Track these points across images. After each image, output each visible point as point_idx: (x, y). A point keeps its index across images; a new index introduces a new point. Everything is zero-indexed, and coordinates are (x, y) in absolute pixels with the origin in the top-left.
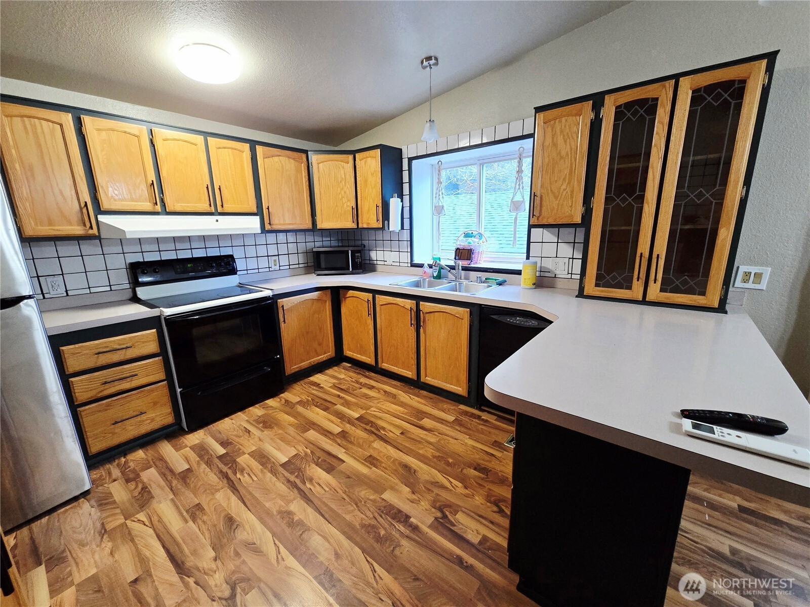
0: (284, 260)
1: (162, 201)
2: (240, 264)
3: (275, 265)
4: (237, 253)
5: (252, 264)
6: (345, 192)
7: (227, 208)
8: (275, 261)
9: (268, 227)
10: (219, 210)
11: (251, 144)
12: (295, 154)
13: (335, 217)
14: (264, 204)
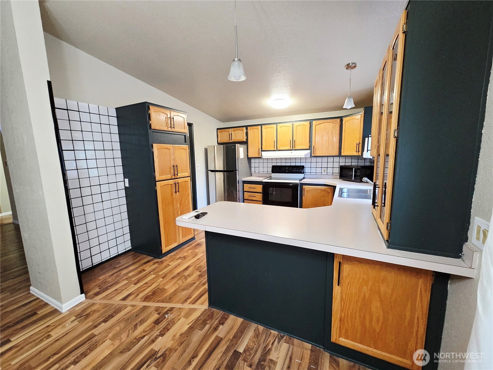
0: (330, 170)
1: (277, 147)
2: (307, 170)
3: (325, 172)
6: (356, 136)
7: (297, 148)
8: (325, 170)
9: (313, 155)
10: (294, 148)
11: (311, 121)
12: (333, 120)
13: (350, 149)
14: (313, 145)
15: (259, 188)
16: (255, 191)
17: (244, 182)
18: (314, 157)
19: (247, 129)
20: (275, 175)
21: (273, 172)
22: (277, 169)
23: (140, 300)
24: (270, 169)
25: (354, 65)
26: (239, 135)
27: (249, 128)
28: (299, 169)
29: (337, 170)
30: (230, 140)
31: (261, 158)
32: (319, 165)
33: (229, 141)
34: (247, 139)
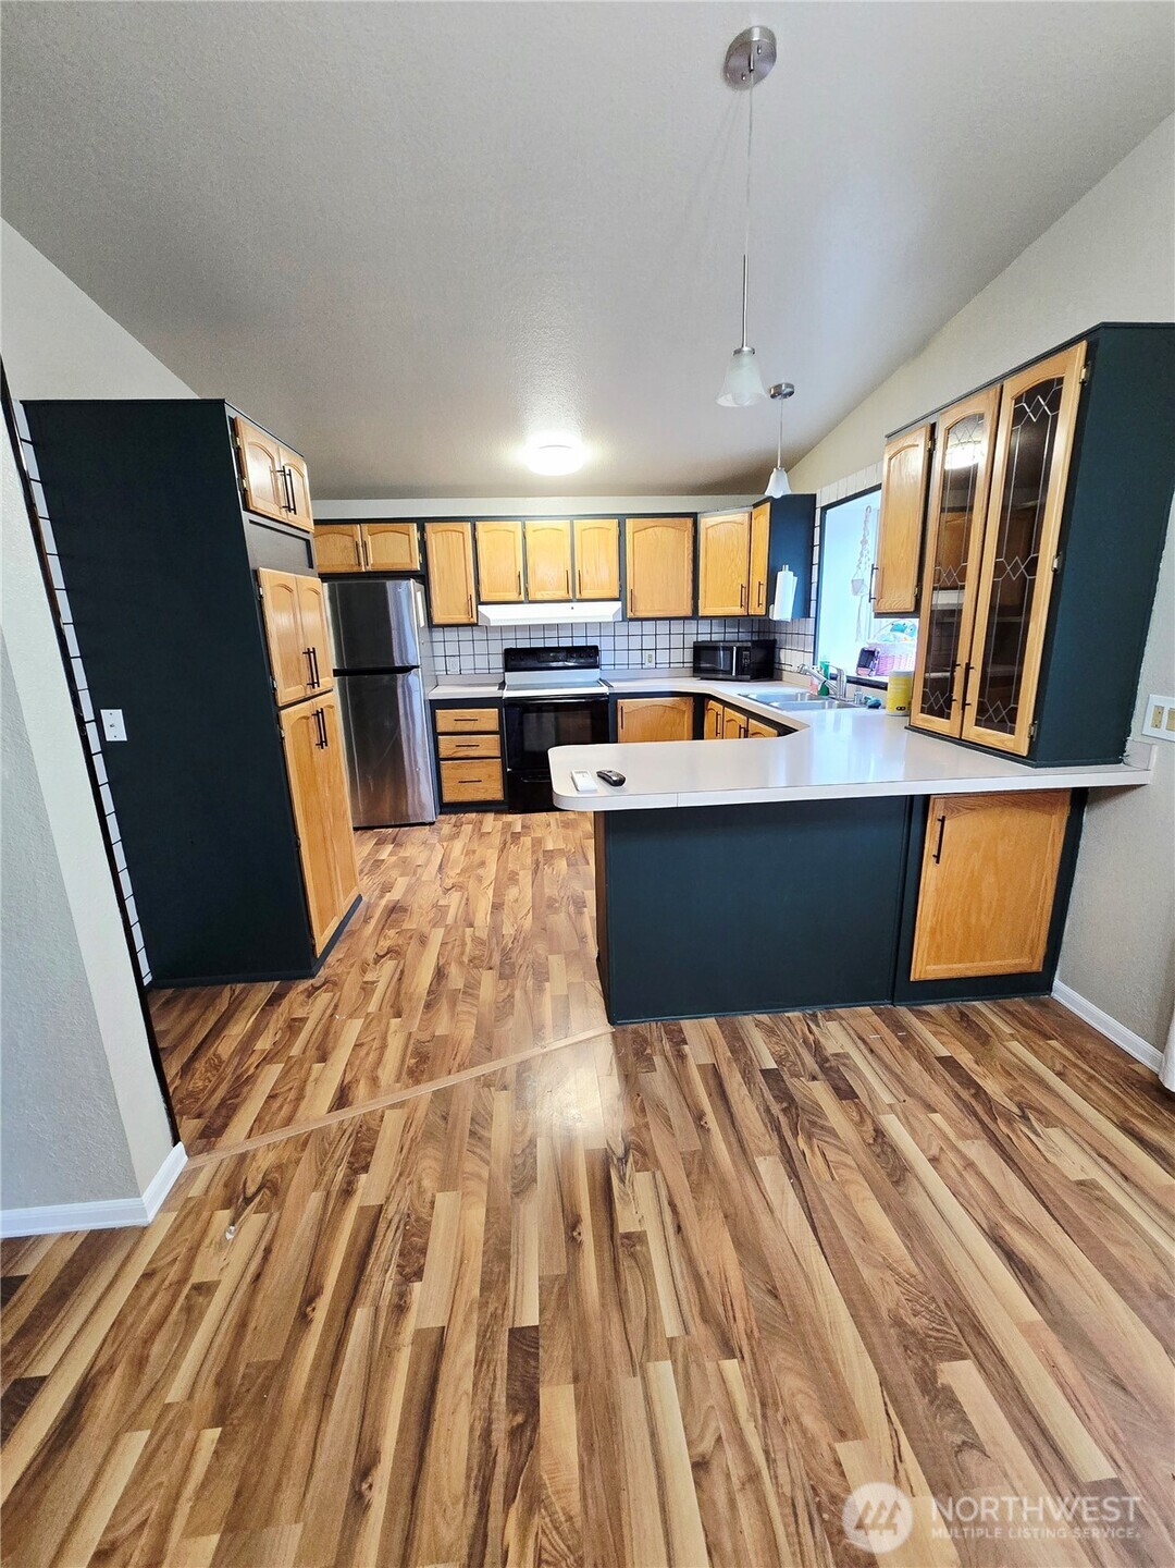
0: (663, 657)
1: (526, 590)
2: (605, 657)
3: (650, 662)
4: (604, 645)
5: (622, 657)
7: (585, 595)
8: (650, 656)
9: (630, 615)
10: (578, 596)
11: (622, 519)
12: (676, 520)
13: (721, 600)
14: (629, 586)
15: (489, 718)
16: (475, 729)
17: (436, 705)
18: (632, 620)
19: (422, 530)
20: (512, 677)
21: (508, 668)
22: (516, 659)
23: (398, 1085)
24: (498, 662)
25: (789, 390)
26: (394, 551)
27: (428, 526)
28: (587, 656)
29: (689, 656)
30: (359, 564)
31: (476, 625)
32: (635, 643)
33: (355, 569)
34: (425, 563)
